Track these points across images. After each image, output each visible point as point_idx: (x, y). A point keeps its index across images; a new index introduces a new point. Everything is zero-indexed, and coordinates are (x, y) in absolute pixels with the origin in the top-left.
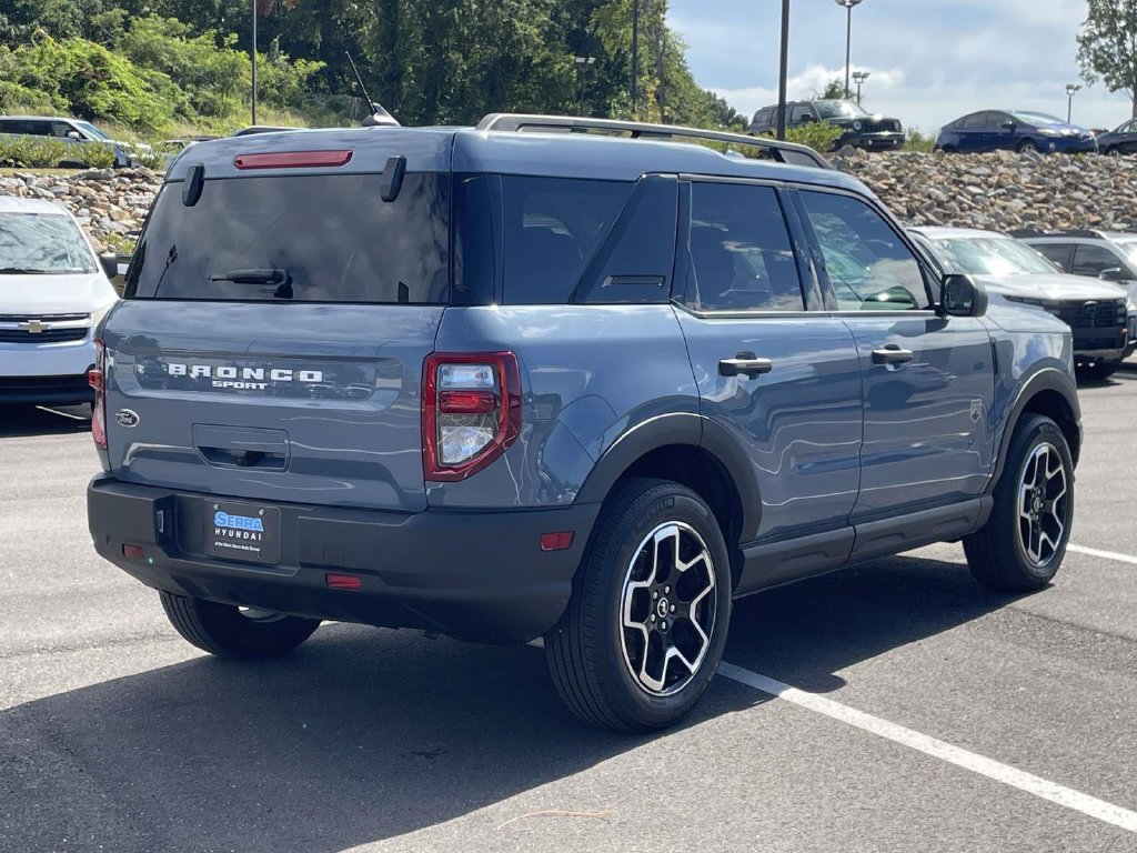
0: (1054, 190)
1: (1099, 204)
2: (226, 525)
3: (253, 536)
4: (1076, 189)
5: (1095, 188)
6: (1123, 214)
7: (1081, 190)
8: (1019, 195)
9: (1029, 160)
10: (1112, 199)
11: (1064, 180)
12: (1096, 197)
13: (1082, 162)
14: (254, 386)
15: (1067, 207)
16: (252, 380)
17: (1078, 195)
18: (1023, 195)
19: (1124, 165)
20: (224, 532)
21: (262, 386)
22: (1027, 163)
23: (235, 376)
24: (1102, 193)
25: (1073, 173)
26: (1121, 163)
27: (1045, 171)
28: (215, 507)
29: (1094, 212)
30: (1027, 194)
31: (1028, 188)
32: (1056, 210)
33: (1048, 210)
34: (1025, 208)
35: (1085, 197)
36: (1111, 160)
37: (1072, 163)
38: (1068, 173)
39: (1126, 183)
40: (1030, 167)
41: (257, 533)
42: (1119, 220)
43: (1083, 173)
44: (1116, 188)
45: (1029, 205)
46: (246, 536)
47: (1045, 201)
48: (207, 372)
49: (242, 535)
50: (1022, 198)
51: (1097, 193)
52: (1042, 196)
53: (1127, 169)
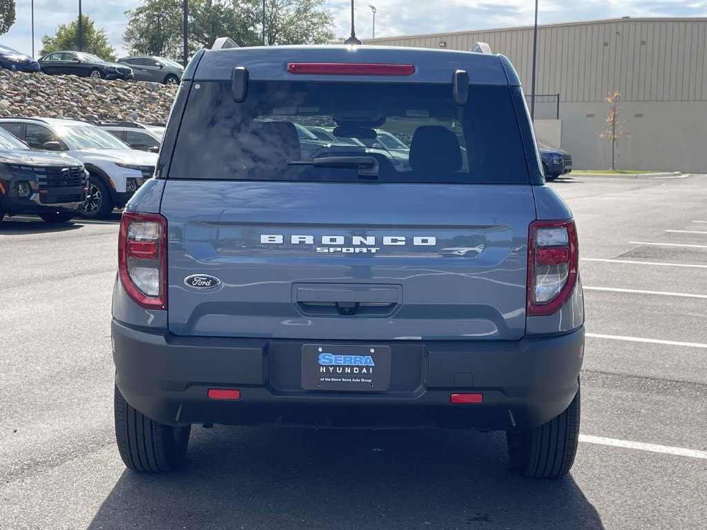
0: (24, 94)
1: (52, 106)
2: (333, 363)
3: (364, 371)
4: (38, 95)
5: (48, 95)
6: (68, 112)
7: (40, 95)
8: (5, 97)
9: (5, 75)
10: (59, 102)
11: (28, 88)
12: (50, 100)
13: (36, 78)
14: (365, 250)
15: (35, 106)
16: (362, 245)
17: (39, 98)
18: (6, 97)
19: (61, 81)
20: (331, 369)
21: (373, 250)
22: (4, 76)
23: (343, 243)
24: (52, 98)
25: (32, 84)
26: (58, 80)
27: (16, 82)
28: (320, 350)
29: (51, 110)
30: (9, 97)
31: (8, 92)
32: (29, 107)
33: (25, 107)
34: (10, 105)
35: (43, 100)
36: (52, 78)
37: (30, 79)
38: (30, 84)
39: (64, 92)
40: (6, 79)
41: (368, 368)
42: (66, 115)
43: (39, 85)
44: (59, 95)
45: (12, 104)
46: (356, 370)
47: (21, 101)
48: (309, 240)
49: (352, 370)
50: (6, 99)
51: (49, 98)
52: (18, 98)
53: (62, 84)
